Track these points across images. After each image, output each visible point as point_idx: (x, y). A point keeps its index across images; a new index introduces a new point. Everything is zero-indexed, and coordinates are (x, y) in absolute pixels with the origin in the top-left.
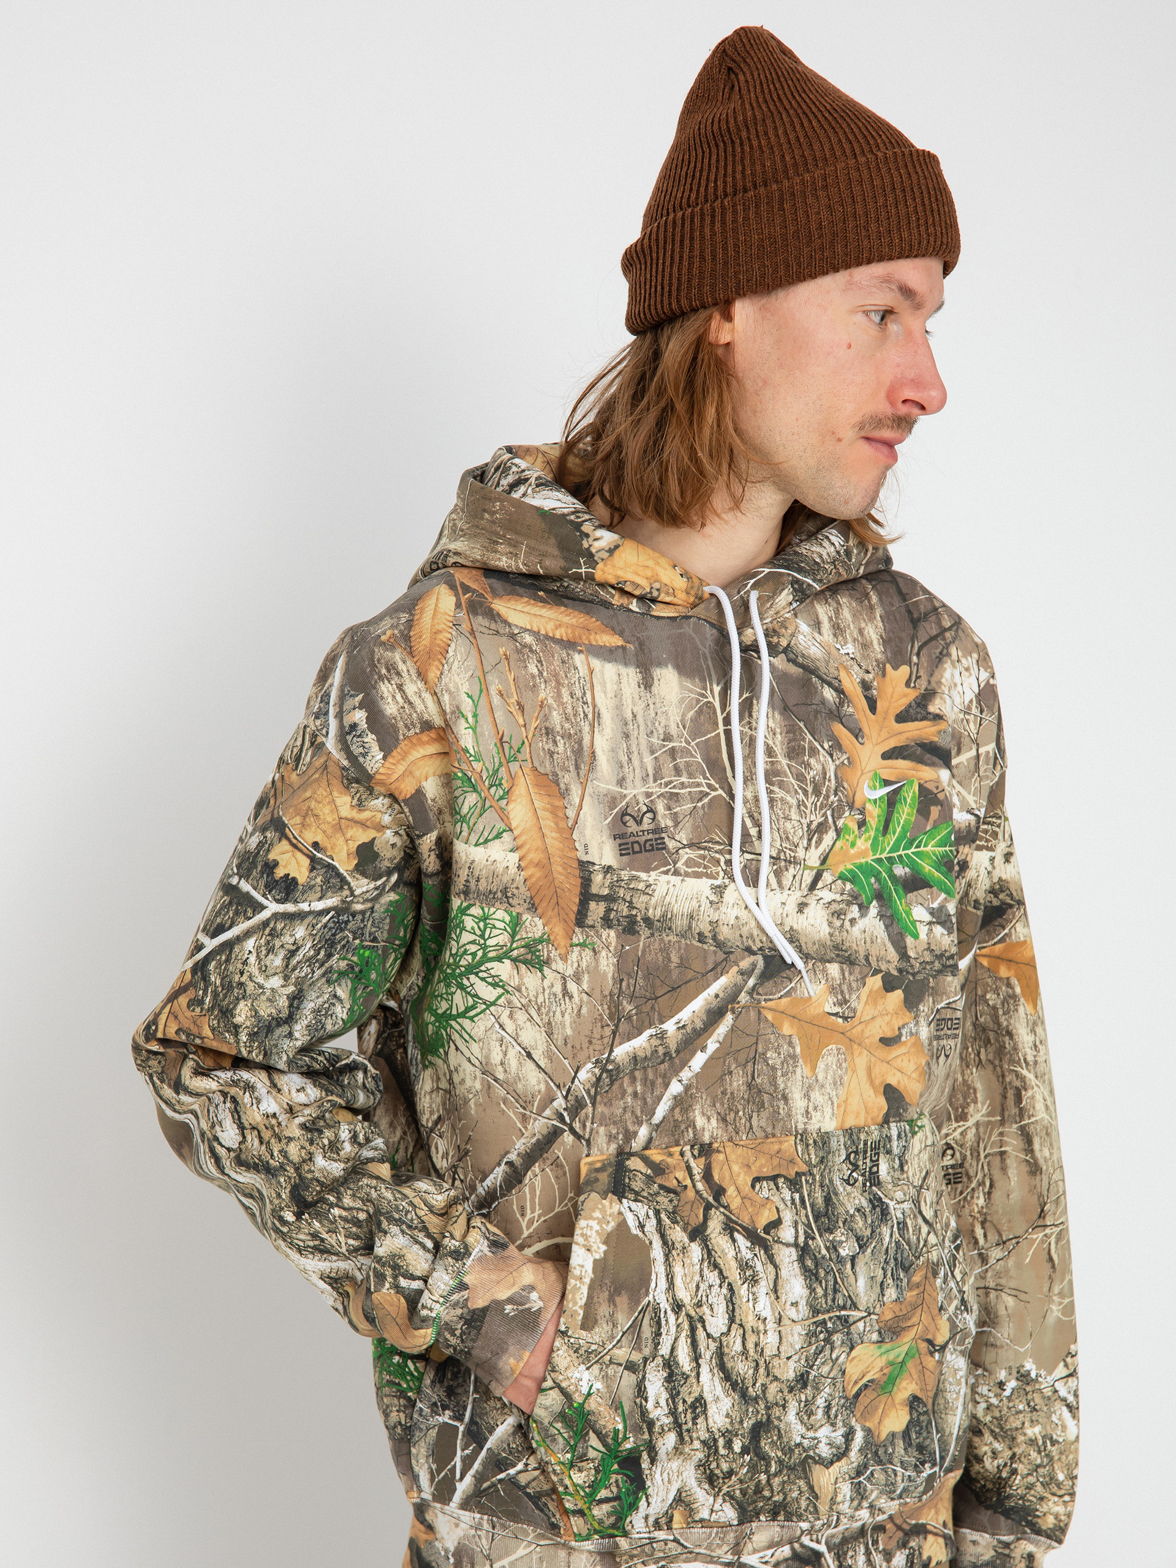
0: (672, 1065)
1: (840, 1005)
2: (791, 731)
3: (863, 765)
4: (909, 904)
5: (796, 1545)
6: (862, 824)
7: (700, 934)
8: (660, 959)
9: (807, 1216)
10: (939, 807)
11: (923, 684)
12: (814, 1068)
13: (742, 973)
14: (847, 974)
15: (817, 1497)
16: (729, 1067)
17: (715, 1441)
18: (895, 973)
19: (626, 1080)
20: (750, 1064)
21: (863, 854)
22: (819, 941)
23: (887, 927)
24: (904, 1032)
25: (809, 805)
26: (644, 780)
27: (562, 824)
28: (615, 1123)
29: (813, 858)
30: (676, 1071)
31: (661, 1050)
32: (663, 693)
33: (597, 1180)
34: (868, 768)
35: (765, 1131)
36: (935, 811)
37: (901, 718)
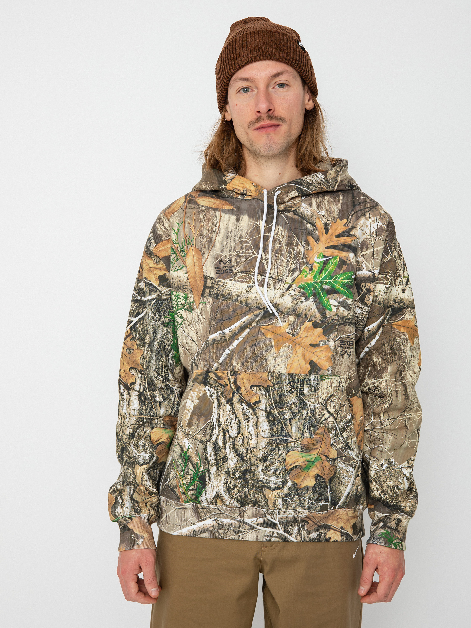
0: (227, 343)
1: (292, 330)
2: (290, 238)
3: (316, 250)
5: (265, 519)
7: (241, 301)
8: (226, 308)
9: (271, 401)
10: (347, 266)
11: (351, 225)
12: (279, 351)
13: (255, 315)
14: (296, 320)
15: (268, 501)
16: (246, 346)
17: (229, 472)
18: (320, 322)
19: (211, 347)
20: (253, 347)
21: (310, 279)
22: (287, 308)
23: (317, 306)
24: (322, 343)
25: (291, 262)
26: (230, 251)
27: (200, 264)
28: (206, 361)
29: (289, 280)
30: (228, 346)
31: (223, 338)
32: (242, 223)
33: (198, 379)
34: (319, 251)
35: (257, 370)
36: (345, 267)
37: (337, 236)
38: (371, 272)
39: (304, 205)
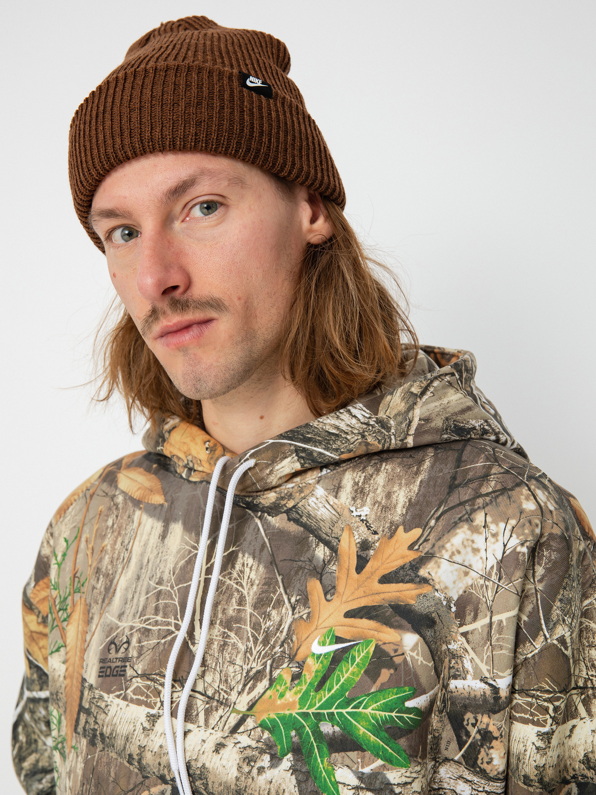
3: (320, 622)
4: (333, 764)
6: (296, 677)
10: (392, 671)
11: (427, 547)
21: (290, 706)
22: (226, 782)
23: (299, 782)
25: (254, 652)
29: (242, 704)
34: (326, 624)
36: (385, 674)
37: (385, 579)
38: (486, 683)
39: (320, 491)
